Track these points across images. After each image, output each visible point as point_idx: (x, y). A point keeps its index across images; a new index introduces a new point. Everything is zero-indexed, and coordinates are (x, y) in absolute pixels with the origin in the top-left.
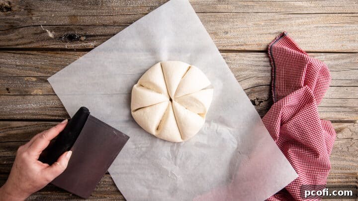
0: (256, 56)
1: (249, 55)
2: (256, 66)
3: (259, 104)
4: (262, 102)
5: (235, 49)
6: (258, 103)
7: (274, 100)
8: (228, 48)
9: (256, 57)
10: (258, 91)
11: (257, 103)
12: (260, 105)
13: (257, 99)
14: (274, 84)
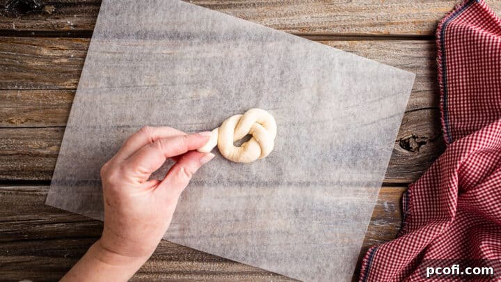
0: (413, 47)
1: (398, 44)
2: (412, 67)
3: (418, 149)
4: (424, 143)
5: (368, 33)
6: (417, 146)
7: (446, 139)
8: (353, 31)
9: (412, 50)
10: (416, 122)
11: (413, 145)
12: (420, 150)
13: (414, 137)
14: (444, 105)
